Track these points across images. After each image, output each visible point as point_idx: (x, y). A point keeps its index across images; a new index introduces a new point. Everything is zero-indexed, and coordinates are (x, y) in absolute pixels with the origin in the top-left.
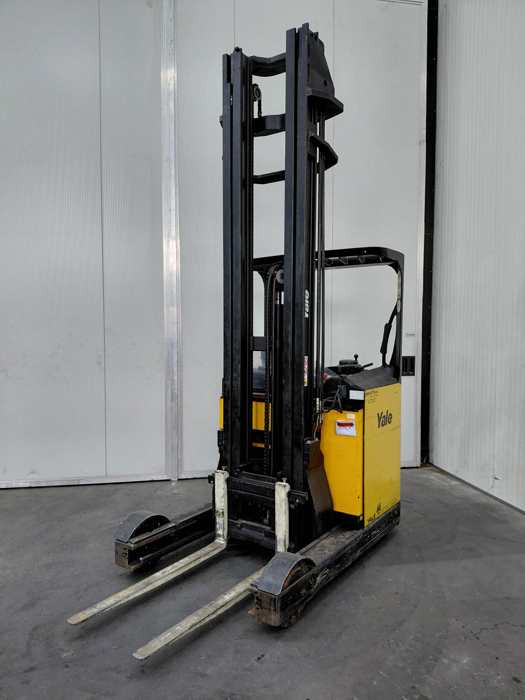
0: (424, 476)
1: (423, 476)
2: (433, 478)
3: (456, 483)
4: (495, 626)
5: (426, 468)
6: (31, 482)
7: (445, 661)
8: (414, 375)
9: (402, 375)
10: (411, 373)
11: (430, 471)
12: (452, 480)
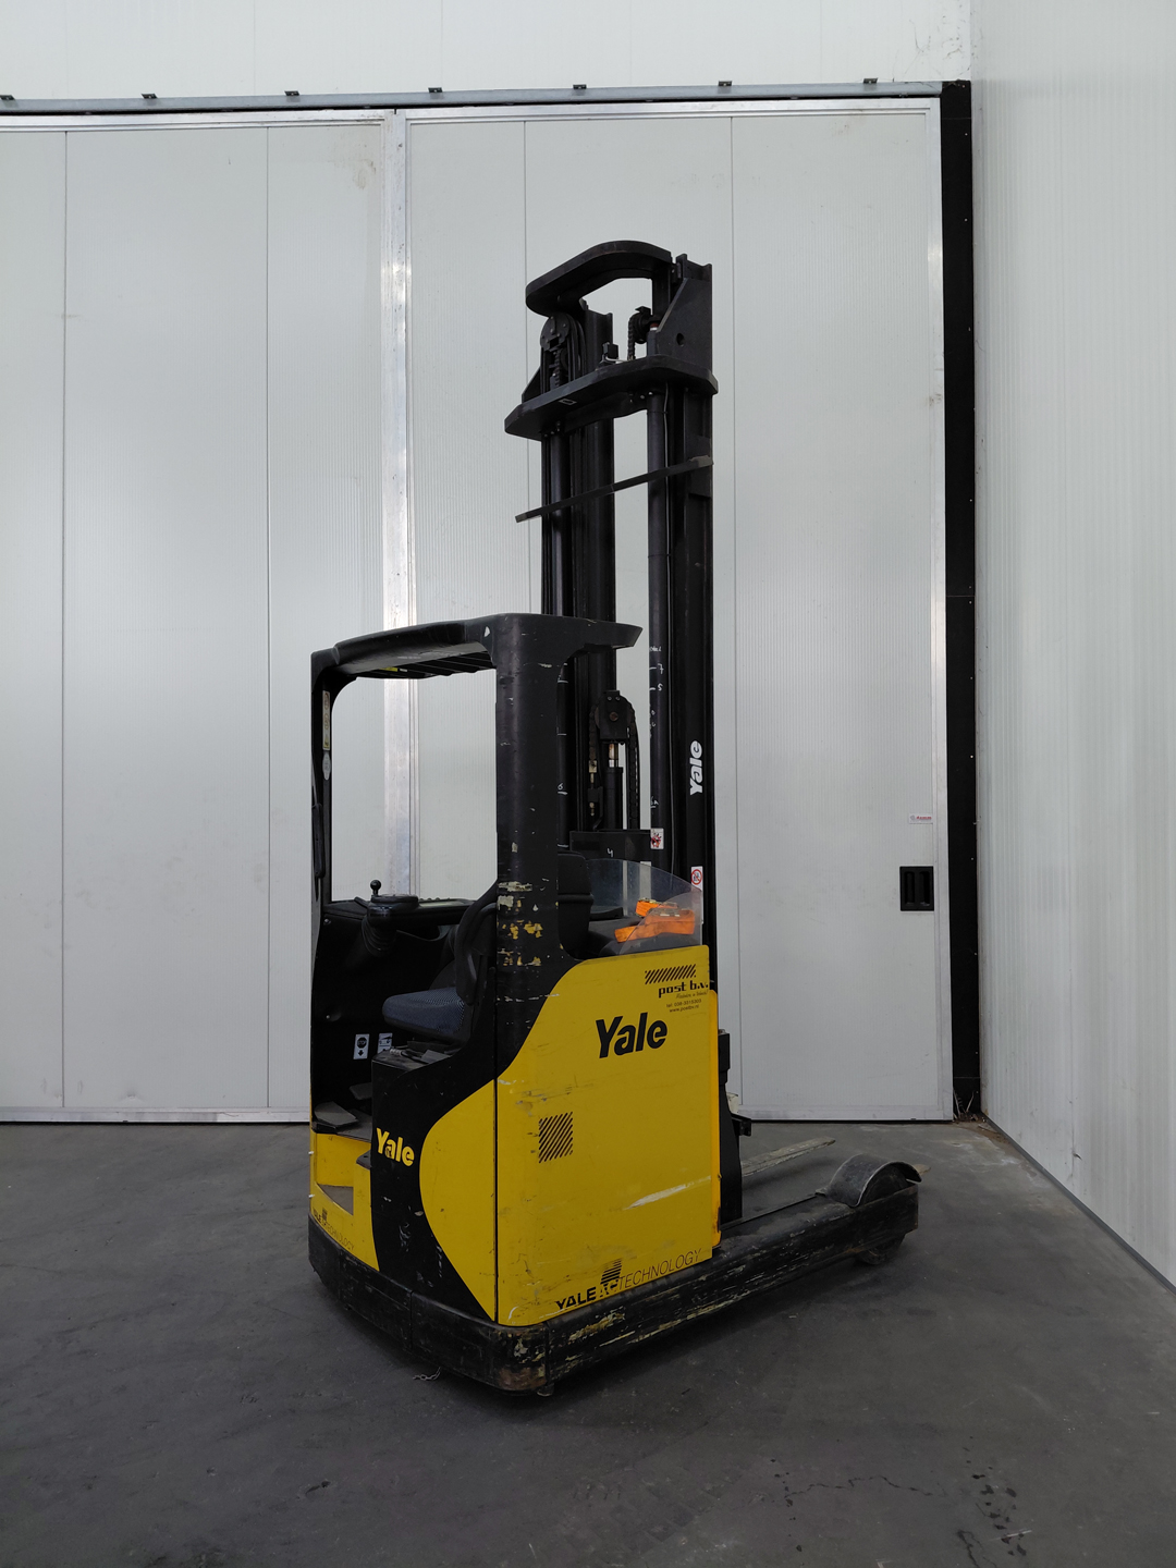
0: (949, 1143)
1: (946, 1142)
2: (968, 1147)
3: (1012, 1161)
4: (850, 1481)
5: (966, 1125)
6: (126, 1113)
7: (683, 1541)
8: (933, 909)
9: (902, 909)
10: (924, 903)
11: (971, 1133)
12: (1009, 1153)
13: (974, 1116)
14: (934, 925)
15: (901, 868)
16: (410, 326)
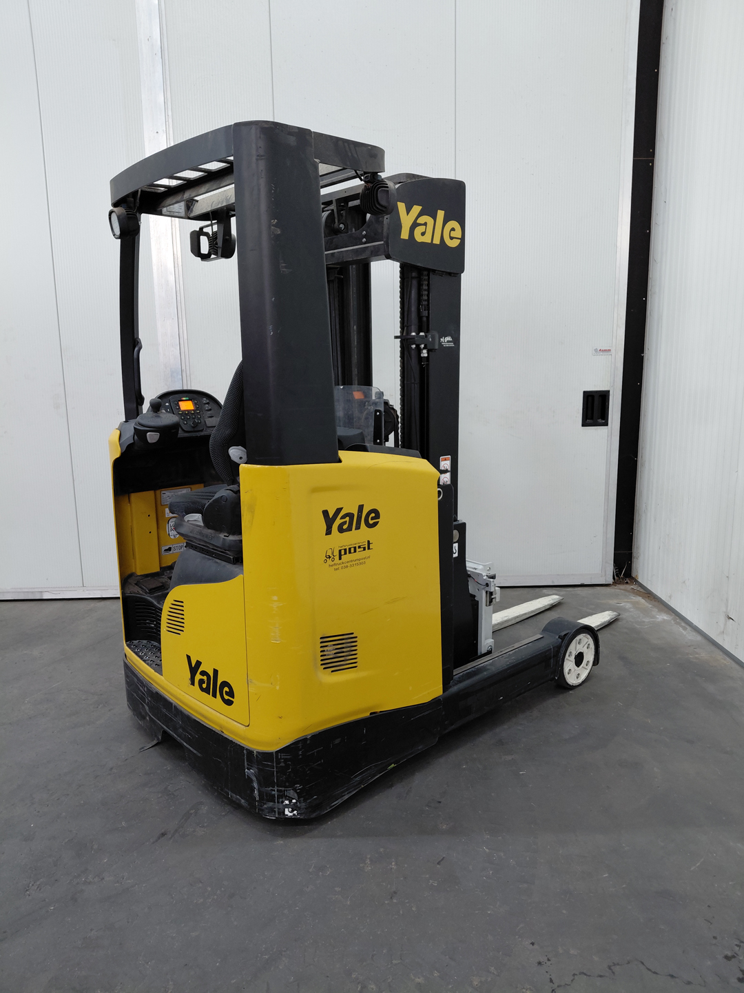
1: (610, 602)
4: (609, 967)
8: (607, 425)
9: (583, 425)
10: (600, 421)
11: (627, 594)
12: (660, 611)
13: (628, 580)
14: (607, 437)
15: (584, 392)
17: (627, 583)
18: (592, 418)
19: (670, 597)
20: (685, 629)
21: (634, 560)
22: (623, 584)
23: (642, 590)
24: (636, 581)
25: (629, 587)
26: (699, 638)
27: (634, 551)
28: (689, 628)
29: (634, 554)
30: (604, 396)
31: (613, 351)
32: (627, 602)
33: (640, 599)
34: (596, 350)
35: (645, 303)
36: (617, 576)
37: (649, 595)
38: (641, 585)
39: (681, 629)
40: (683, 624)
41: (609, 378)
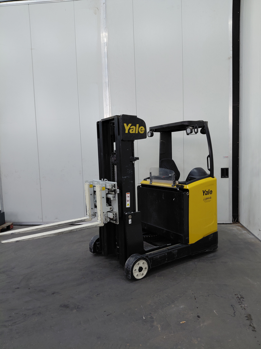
3: (245, 232)
4: (208, 295)
8: (228, 177)
9: (221, 178)
10: (226, 176)
11: (236, 226)
12: (244, 230)
13: (237, 222)
14: (229, 181)
15: (221, 169)
16: (108, 47)
17: (237, 223)
18: (224, 176)
19: (247, 226)
20: (250, 235)
21: (239, 217)
22: (236, 223)
23: (241, 225)
24: (240, 223)
25: (237, 224)
26: (253, 237)
27: (239, 214)
28: (251, 234)
29: (239, 215)
30: (227, 169)
31: (229, 157)
32: (235, 228)
33: (240, 228)
34: (224, 157)
35: (238, 143)
36: (234, 221)
37: (242, 226)
38: (241, 224)
39: (249, 235)
40: (250, 234)
41: (228, 164)
